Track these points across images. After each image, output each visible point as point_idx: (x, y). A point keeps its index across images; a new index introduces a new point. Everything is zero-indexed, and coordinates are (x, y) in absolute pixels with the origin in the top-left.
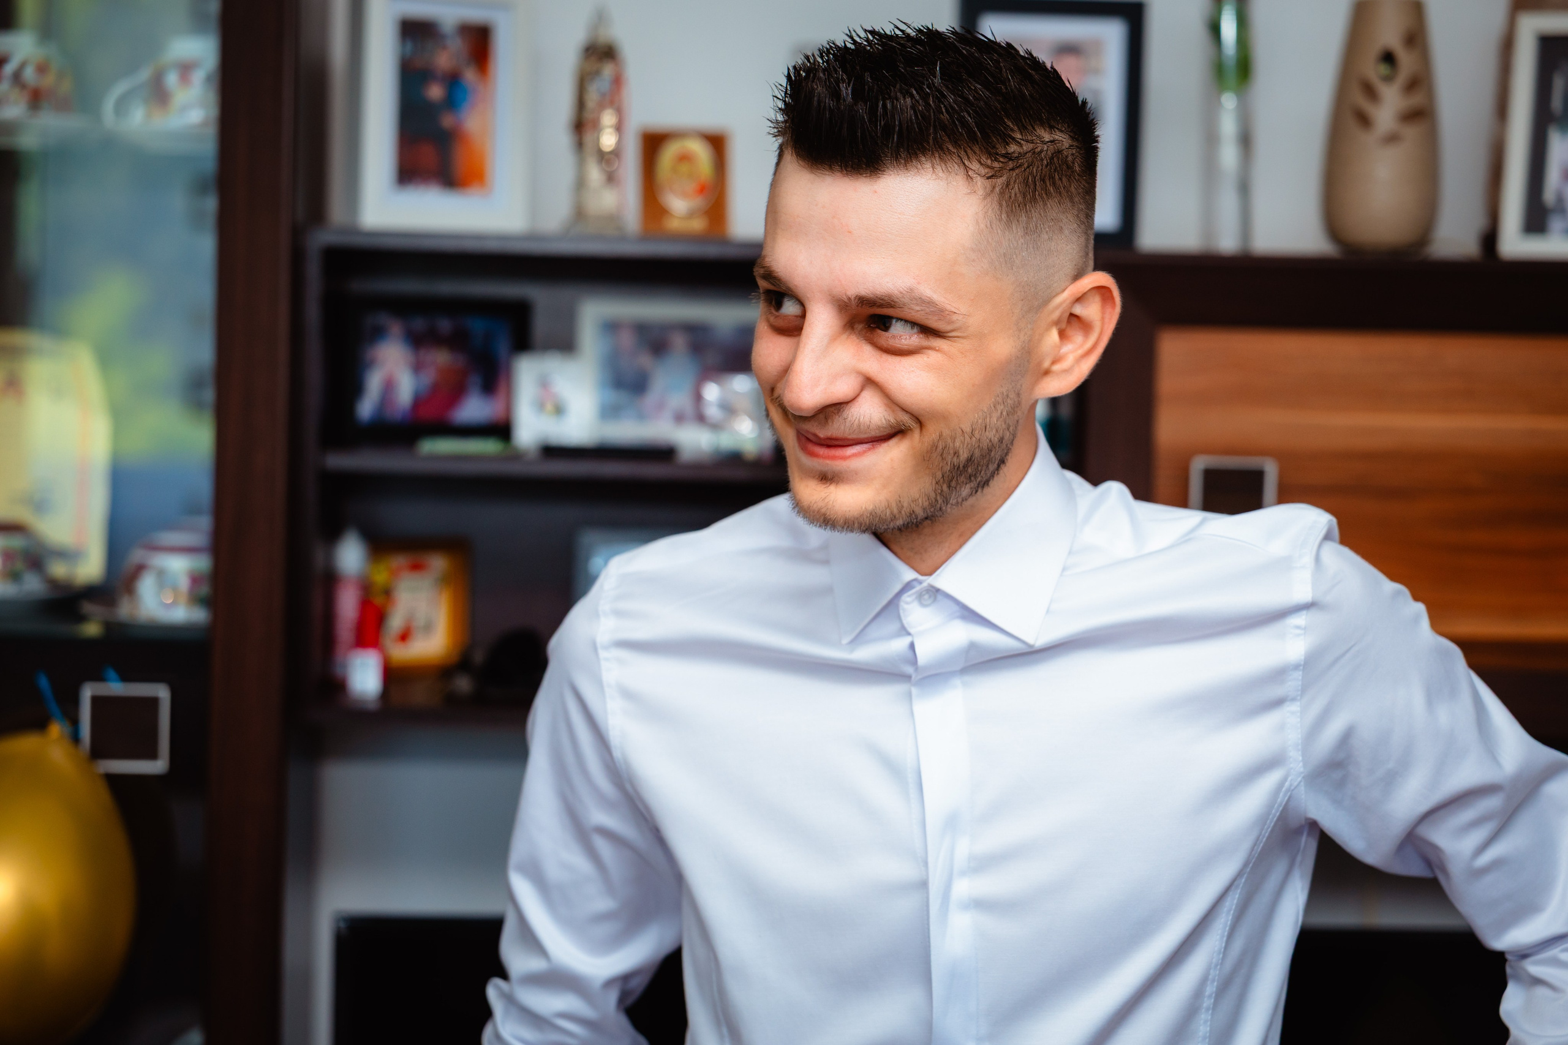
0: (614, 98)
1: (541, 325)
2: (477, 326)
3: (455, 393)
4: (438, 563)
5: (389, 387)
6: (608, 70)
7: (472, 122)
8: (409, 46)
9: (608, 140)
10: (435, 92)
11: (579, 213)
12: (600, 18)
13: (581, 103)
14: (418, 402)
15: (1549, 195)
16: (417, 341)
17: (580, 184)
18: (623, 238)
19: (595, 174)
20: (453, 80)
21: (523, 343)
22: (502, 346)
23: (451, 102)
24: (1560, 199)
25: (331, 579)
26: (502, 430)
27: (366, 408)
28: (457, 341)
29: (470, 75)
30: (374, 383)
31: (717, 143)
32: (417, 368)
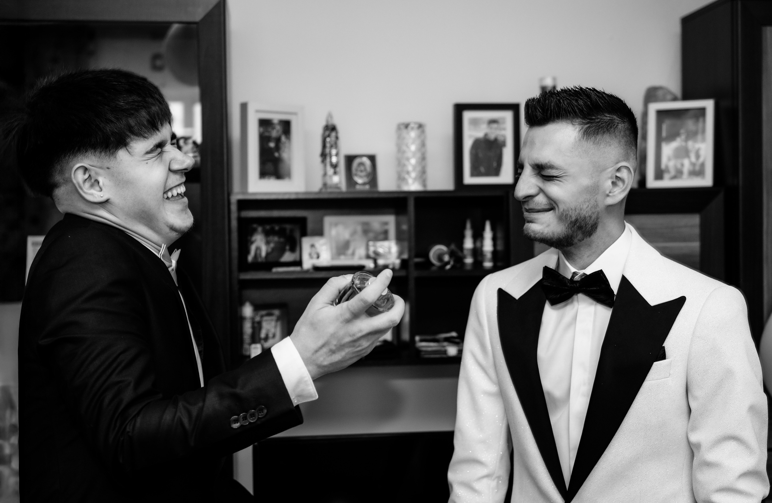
0: (335, 145)
1: (310, 226)
2: (288, 227)
3: (282, 252)
4: (277, 312)
5: (258, 249)
6: (333, 134)
7: (285, 155)
8: (262, 130)
9: (334, 160)
10: (272, 145)
11: (325, 185)
12: (330, 116)
13: (324, 146)
14: (268, 254)
15: (663, 166)
16: (267, 234)
17: (325, 174)
18: (342, 193)
19: (330, 171)
20: (278, 140)
21: (304, 234)
22: (297, 234)
23: (278, 148)
24: (667, 167)
25: (242, 319)
26: (299, 263)
27: (250, 258)
28: (281, 233)
29: (283, 138)
30: (253, 248)
31: (372, 158)
32: (268, 243)
